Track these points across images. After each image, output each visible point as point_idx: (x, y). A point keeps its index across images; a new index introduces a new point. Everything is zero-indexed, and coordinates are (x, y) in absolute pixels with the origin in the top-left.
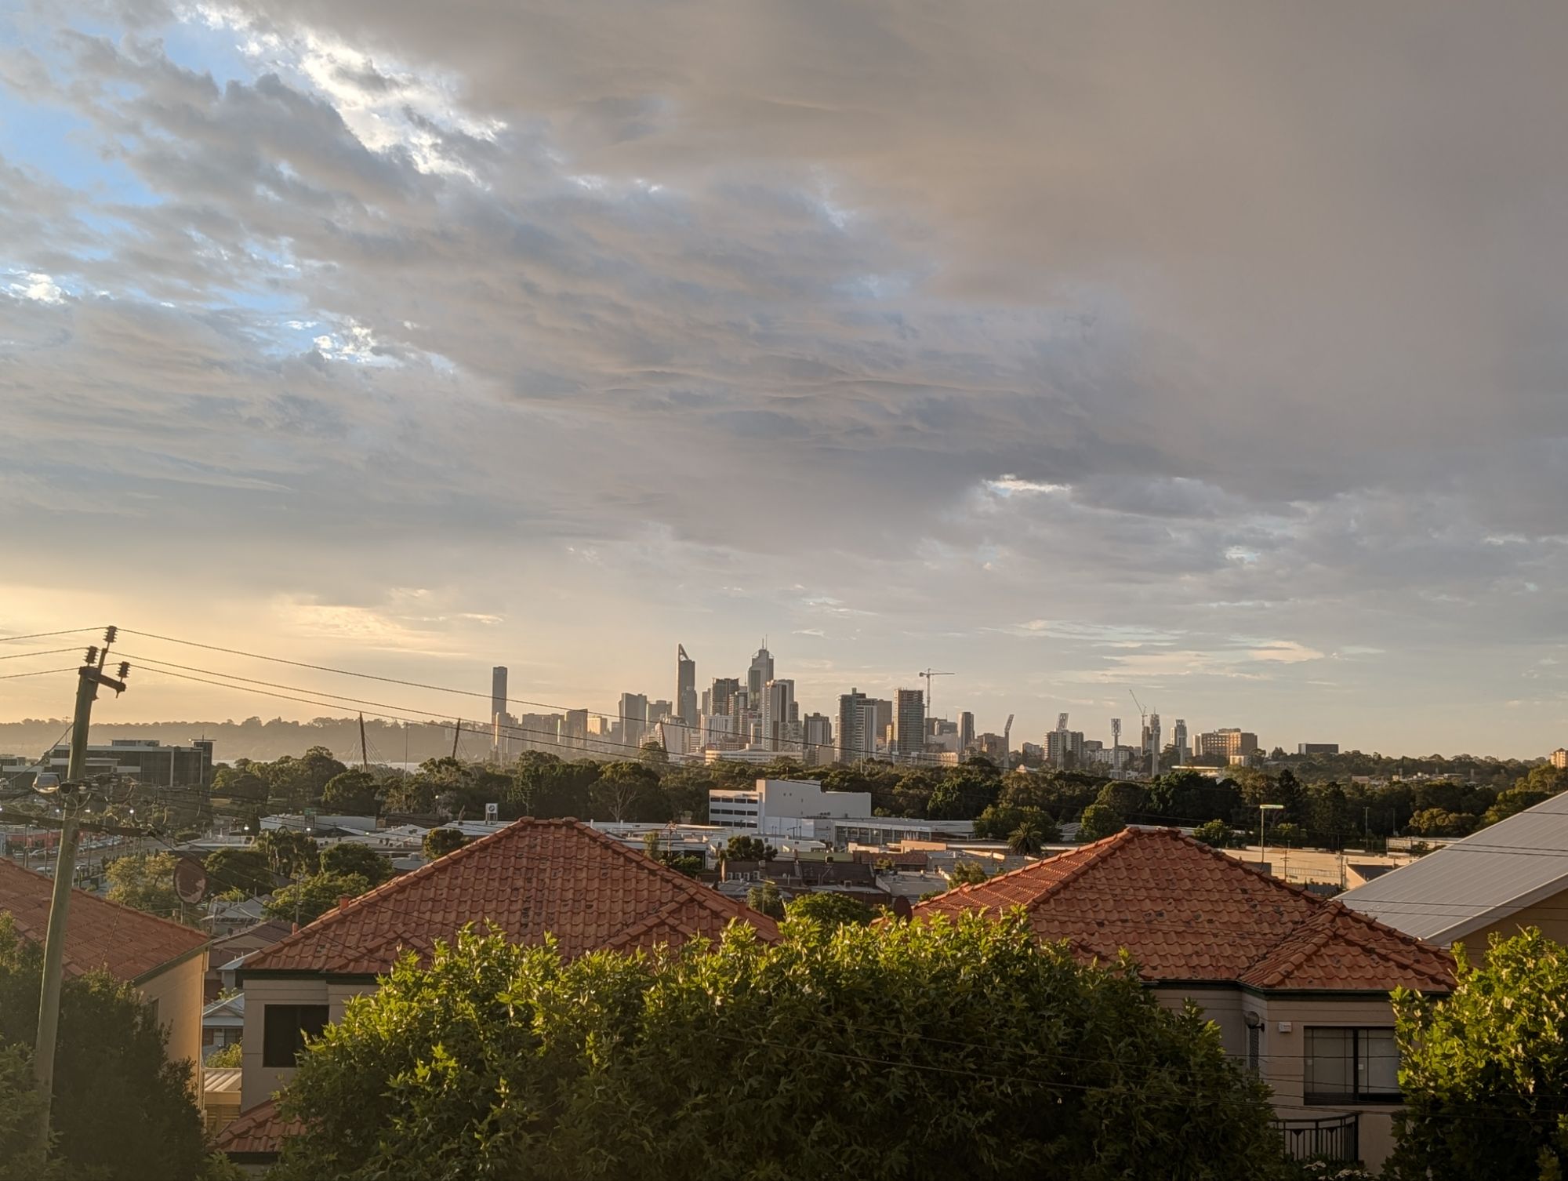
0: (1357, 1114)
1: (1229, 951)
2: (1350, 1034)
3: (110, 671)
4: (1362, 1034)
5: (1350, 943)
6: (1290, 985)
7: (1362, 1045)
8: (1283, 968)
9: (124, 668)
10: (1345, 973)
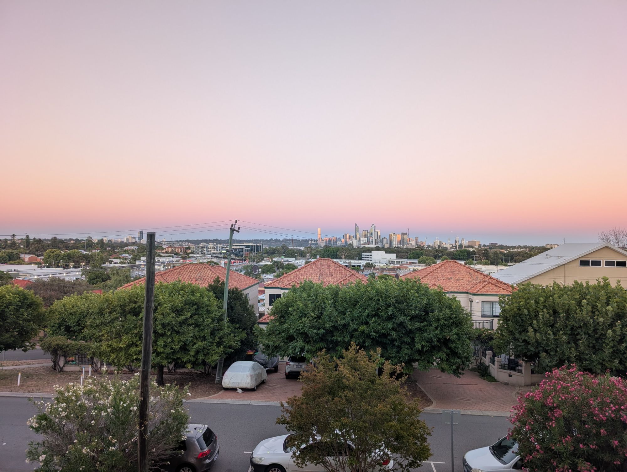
0: (493, 320)
1: (466, 286)
2: (491, 303)
3: (236, 229)
4: (494, 303)
5: (492, 284)
6: (479, 293)
7: (494, 306)
8: (477, 289)
9: (239, 228)
10: (491, 290)
